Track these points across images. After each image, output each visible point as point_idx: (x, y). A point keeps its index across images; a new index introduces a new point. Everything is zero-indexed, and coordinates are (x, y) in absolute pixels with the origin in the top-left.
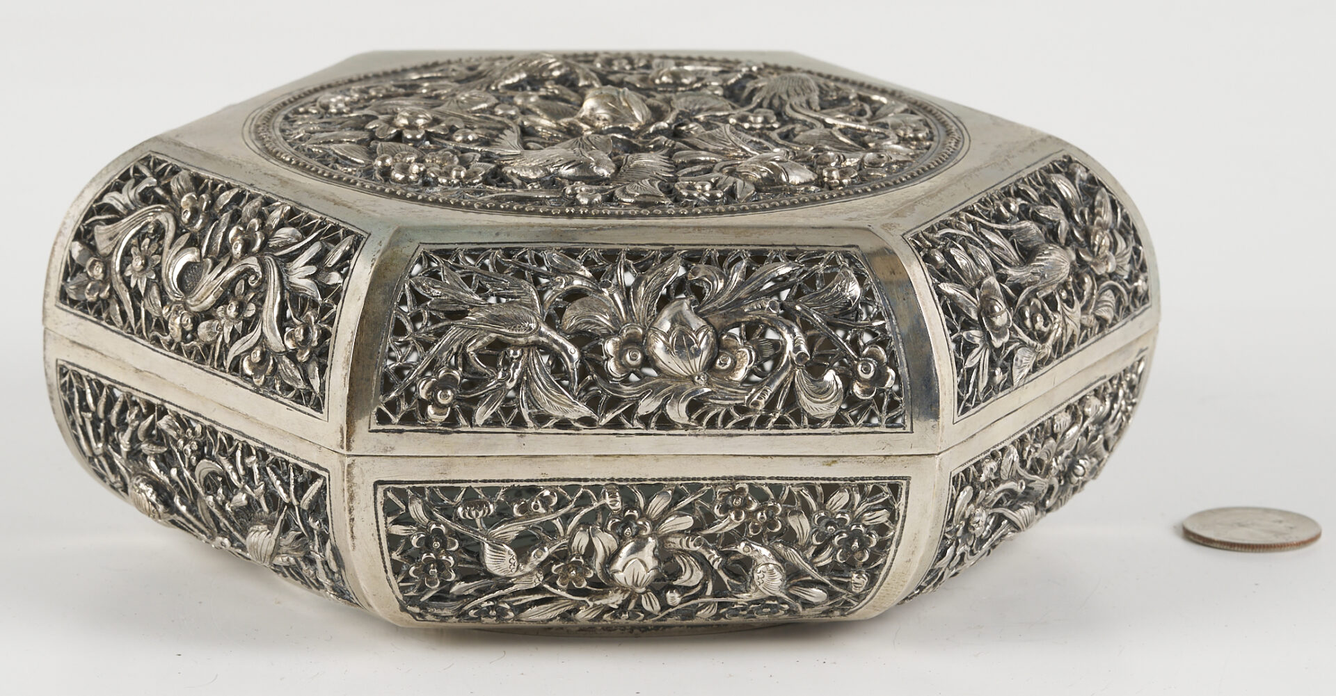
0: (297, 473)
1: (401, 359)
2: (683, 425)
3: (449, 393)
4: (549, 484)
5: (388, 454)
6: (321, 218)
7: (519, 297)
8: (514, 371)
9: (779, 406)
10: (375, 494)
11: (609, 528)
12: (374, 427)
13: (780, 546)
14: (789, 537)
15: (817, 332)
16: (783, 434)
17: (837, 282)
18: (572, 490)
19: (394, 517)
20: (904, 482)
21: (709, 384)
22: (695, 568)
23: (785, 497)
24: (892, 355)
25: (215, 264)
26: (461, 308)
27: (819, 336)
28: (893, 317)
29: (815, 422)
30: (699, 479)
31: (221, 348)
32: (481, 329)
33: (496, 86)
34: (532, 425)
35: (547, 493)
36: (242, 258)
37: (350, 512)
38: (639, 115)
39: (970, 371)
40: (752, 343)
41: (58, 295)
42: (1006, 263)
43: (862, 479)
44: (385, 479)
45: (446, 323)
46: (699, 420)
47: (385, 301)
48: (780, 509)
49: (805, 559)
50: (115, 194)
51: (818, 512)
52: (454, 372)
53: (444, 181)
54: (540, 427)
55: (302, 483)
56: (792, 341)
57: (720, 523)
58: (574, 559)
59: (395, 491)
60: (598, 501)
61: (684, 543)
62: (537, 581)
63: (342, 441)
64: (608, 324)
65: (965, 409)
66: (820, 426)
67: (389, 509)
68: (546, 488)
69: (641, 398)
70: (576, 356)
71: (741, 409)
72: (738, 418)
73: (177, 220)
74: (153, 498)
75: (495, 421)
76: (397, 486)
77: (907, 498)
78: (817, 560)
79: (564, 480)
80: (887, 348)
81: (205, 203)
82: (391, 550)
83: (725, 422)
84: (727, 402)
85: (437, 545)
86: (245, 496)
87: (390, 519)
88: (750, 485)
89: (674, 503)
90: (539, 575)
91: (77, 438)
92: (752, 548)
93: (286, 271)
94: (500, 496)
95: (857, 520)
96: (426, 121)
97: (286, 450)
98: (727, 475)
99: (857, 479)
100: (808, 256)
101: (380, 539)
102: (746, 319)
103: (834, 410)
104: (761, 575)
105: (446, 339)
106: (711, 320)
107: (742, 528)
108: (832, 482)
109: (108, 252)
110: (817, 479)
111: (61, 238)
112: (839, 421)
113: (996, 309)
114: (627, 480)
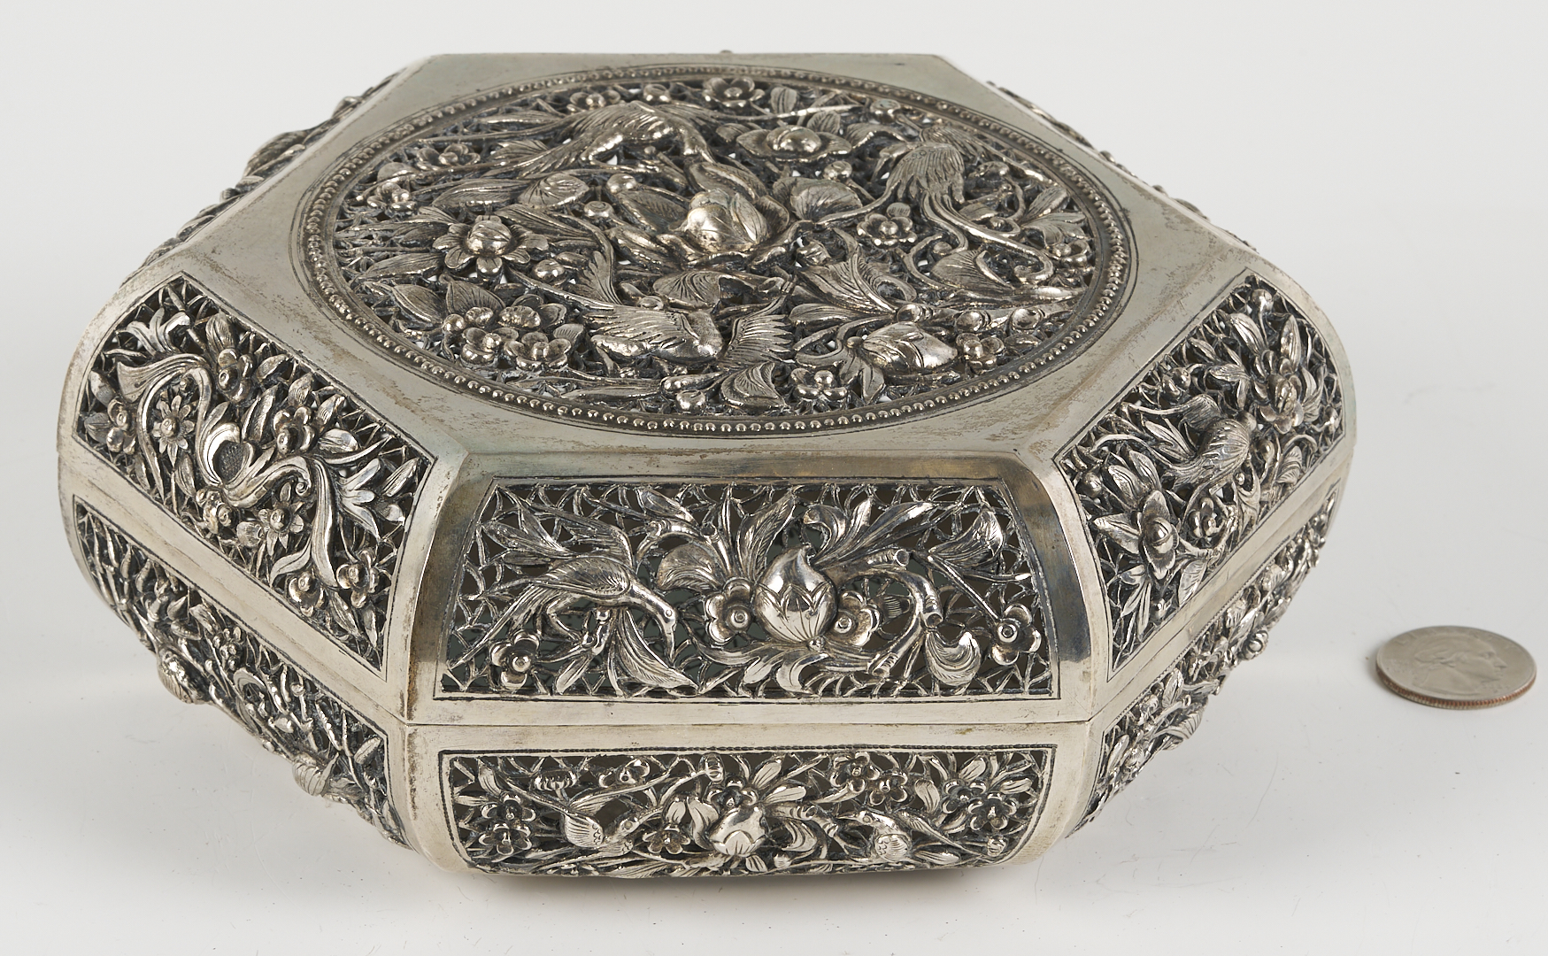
0: (350, 721)
1: (472, 621)
2: (795, 693)
3: (526, 659)
4: (640, 753)
5: (455, 723)
6: (380, 423)
7: (607, 547)
8: (601, 637)
9: (907, 675)
10: (440, 764)
11: (709, 799)
12: (439, 694)
13: (905, 814)
14: (916, 805)
15: (952, 588)
16: (911, 702)
17: (976, 528)
18: (666, 759)
19: (462, 787)
20: (1050, 750)
21: (825, 648)
22: (807, 836)
23: (912, 766)
24: (1037, 614)
25: (258, 454)
26: (540, 561)
27: (953, 592)
28: (1040, 569)
29: (947, 690)
30: (812, 748)
31: (263, 558)
32: (563, 589)
33: (587, 157)
34: (622, 693)
35: (638, 763)
36: (288, 455)
37: (411, 783)
38: (753, 228)
39: (1128, 618)
40: (876, 601)
41: (75, 426)
42: (1174, 461)
43: (1001, 747)
44: (451, 749)
45: (523, 581)
46: (815, 687)
47: (453, 552)
48: (906, 779)
49: (933, 826)
50: (141, 326)
51: (950, 781)
52: (532, 636)
53: (524, 365)
54: (630, 695)
55: (356, 733)
56: (924, 600)
57: (836, 792)
58: (668, 828)
59: (463, 761)
60: (697, 771)
61: (795, 813)
62: (626, 849)
63: (403, 708)
64: (711, 578)
65: (1122, 659)
66: (953, 694)
67: (456, 778)
68: (637, 757)
69: (748, 665)
70: (673, 617)
71: (861, 676)
72: (859, 685)
73: (213, 380)
74: (185, 684)
75: (579, 688)
76: (465, 756)
77: (1052, 766)
78: (948, 827)
79: (657, 749)
80: (1033, 606)
81: (246, 368)
82: (457, 818)
83: (843, 690)
84: (847, 669)
85: (510, 816)
86: (290, 723)
87: (457, 790)
88: (871, 753)
89: (784, 772)
90: (628, 844)
91: (96, 580)
92: (873, 818)
93: (340, 488)
94: (584, 767)
95: (995, 789)
96: (505, 243)
97: (337, 693)
98: (846, 743)
99: (995, 747)
100: (943, 491)
101: (445, 809)
102: (870, 572)
103: (970, 677)
104: (883, 846)
105: (523, 599)
106: (830, 573)
107: (862, 797)
108: (967, 751)
109: (134, 400)
110: (949, 748)
111: (78, 361)
112: (975, 688)
113: (1161, 534)
114: (730, 749)
